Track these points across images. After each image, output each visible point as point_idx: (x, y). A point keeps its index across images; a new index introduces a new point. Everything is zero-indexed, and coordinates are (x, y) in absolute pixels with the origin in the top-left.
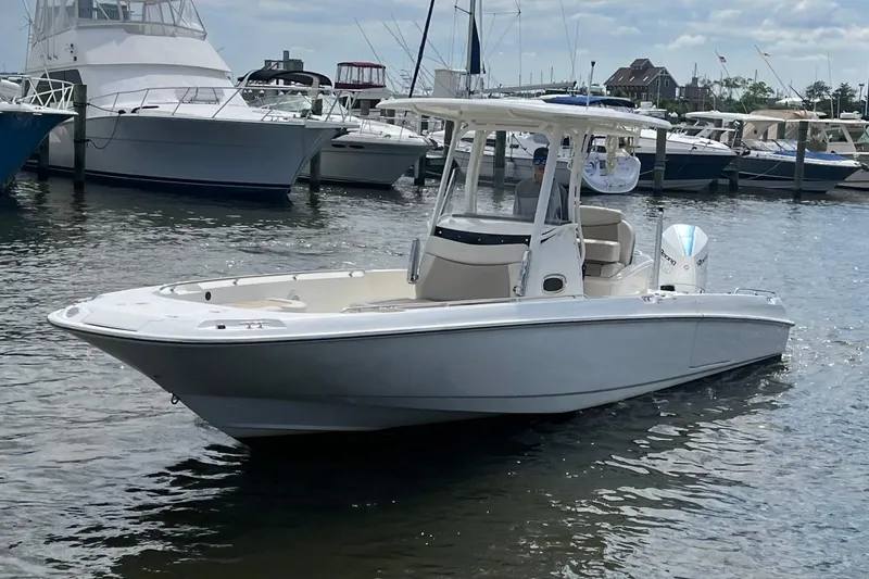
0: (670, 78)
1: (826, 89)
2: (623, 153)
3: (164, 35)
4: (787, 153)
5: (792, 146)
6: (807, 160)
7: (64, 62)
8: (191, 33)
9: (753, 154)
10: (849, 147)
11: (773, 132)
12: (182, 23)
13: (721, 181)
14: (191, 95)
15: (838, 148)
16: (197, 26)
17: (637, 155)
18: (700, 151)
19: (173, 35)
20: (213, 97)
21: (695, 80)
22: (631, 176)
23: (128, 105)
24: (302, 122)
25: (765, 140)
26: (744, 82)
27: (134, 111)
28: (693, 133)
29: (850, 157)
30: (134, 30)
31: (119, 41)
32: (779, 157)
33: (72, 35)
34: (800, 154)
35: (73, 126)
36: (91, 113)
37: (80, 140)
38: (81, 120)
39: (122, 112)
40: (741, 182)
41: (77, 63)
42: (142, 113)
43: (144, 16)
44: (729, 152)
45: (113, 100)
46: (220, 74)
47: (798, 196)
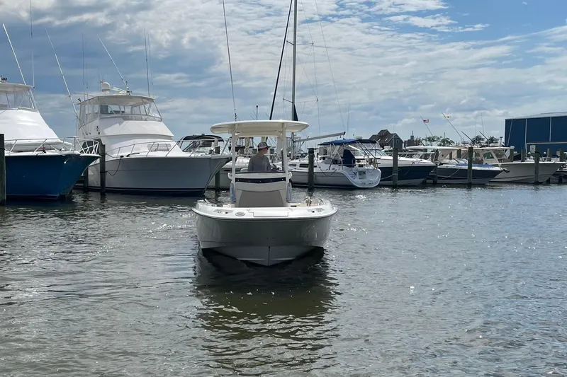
0: (399, 138)
1: (483, 139)
2: (372, 167)
3: (141, 120)
4: (462, 165)
5: (464, 161)
6: (473, 168)
7: (93, 135)
8: (154, 119)
9: (444, 166)
10: (495, 161)
11: (455, 155)
12: (150, 114)
13: (428, 181)
14: (154, 148)
15: (489, 162)
16: (157, 115)
17: (379, 168)
18: (416, 164)
19: (146, 120)
20: (166, 148)
21: (412, 137)
22: (376, 179)
23: (125, 154)
24: (210, 156)
25: (451, 158)
26: (438, 138)
27: (128, 156)
28: (411, 156)
29: (497, 166)
30: (126, 118)
31: (120, 123)
32: (459, 167)
33: (97, 122)
34: (470, 166)
35: (99, 165)
36: (107, 159)
37: (103, 172)
38: (103, 162)
39: (122, 157)
40: (439, 181)
41: (100, 135)
42: (132, 156)
43: (131, 112)
44: (431, 164)
45: (117, 152)
46: (169, 137)
47: (469, 186)
